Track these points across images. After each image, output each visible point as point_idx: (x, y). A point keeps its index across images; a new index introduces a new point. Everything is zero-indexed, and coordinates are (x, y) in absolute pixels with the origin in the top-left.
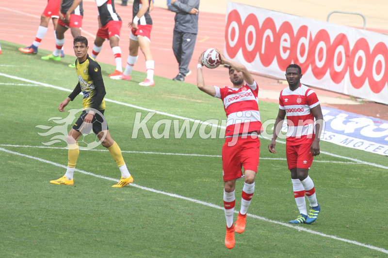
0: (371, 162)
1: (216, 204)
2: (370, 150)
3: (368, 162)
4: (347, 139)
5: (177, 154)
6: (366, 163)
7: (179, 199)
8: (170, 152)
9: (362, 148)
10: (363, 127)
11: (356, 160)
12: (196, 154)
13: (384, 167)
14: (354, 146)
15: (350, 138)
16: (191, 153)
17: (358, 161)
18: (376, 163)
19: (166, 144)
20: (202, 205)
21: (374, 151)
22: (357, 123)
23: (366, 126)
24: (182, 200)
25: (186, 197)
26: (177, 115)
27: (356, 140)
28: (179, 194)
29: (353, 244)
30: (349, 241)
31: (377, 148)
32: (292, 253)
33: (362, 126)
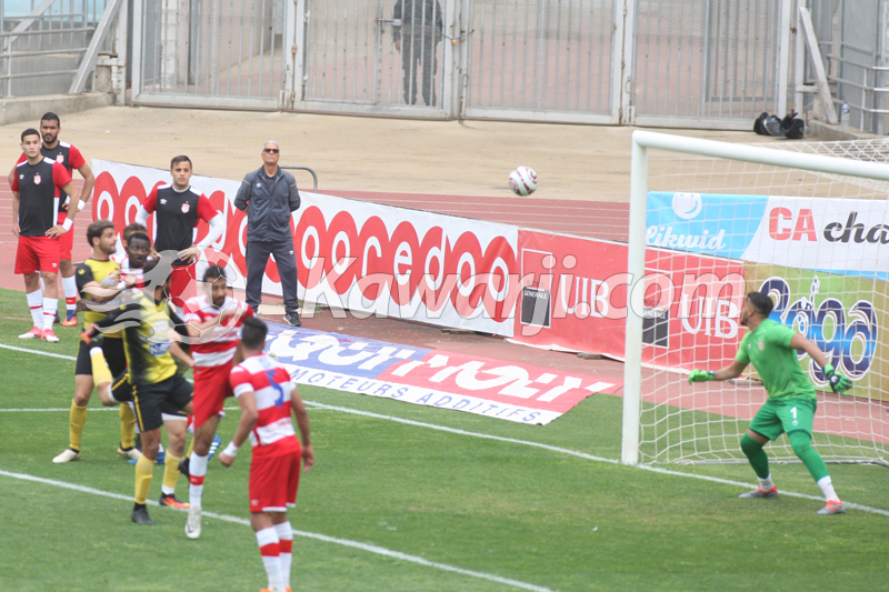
0: (339, 406)
1: (93, 487)
2: (336, 386)
3: (333, 405)
4: (298, 371)
5: (25, 410)
6: (330, 407)
7: (32, 482)
8: (14, 407)
9: (322, 383)
10: (323, 350)
11: (314, 404)
12: (56, 407)
13: (359, 412)
14: (310, 381)
15: (303, 369)
16: (48, 407)
17: (317, 404)
18: (347, 406)
19: (7, 395)
20: (69, 490)
21: (342, 387)
22: (312, 344)
23: (327, 348)
24: (38, 483)
25: (45, 477)
26: (22, 347)
27: (312, 371)
28: (32, 474)
29: (316, 539)
30: (310, 535)
31: (347, 383)
32: (220, 559)
33: (320, 348)
